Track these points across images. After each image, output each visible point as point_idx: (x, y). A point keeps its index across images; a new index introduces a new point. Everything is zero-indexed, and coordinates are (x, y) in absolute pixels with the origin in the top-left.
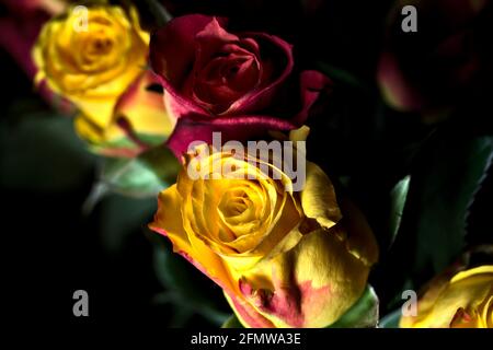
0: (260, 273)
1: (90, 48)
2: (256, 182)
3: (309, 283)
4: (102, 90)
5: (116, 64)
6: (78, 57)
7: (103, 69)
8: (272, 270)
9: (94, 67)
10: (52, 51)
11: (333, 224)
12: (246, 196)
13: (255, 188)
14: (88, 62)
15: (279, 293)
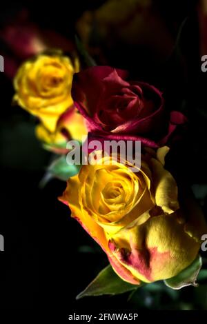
0: (122, 238)
1: (48, 82)
3: (155, 249)
4: (51, 109)
5: (61, 94)
6: (39, 87)
7: (53, 96)
8: (130, 236)
9: (48, 94)
10: (24, 81)
11: (172, 212)
12: (121, 187)
14: (45, 91)
15: (134, 252)
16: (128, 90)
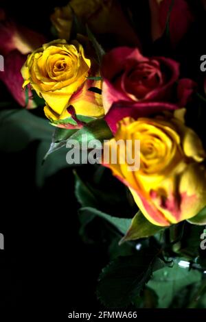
2: (158, 137)
3: (185, 193)
4: (64, 90)
5: (71, 76)
7: (63, 79)
9: (59, 78)
10: (35, 69)
11: (202, 159)
13: (157, 140)
14: (54, 76)
15: (170, 197)
16: (146, 65)
